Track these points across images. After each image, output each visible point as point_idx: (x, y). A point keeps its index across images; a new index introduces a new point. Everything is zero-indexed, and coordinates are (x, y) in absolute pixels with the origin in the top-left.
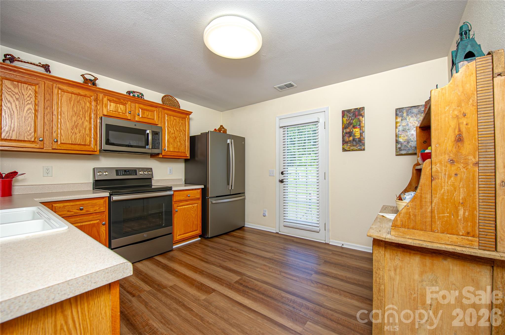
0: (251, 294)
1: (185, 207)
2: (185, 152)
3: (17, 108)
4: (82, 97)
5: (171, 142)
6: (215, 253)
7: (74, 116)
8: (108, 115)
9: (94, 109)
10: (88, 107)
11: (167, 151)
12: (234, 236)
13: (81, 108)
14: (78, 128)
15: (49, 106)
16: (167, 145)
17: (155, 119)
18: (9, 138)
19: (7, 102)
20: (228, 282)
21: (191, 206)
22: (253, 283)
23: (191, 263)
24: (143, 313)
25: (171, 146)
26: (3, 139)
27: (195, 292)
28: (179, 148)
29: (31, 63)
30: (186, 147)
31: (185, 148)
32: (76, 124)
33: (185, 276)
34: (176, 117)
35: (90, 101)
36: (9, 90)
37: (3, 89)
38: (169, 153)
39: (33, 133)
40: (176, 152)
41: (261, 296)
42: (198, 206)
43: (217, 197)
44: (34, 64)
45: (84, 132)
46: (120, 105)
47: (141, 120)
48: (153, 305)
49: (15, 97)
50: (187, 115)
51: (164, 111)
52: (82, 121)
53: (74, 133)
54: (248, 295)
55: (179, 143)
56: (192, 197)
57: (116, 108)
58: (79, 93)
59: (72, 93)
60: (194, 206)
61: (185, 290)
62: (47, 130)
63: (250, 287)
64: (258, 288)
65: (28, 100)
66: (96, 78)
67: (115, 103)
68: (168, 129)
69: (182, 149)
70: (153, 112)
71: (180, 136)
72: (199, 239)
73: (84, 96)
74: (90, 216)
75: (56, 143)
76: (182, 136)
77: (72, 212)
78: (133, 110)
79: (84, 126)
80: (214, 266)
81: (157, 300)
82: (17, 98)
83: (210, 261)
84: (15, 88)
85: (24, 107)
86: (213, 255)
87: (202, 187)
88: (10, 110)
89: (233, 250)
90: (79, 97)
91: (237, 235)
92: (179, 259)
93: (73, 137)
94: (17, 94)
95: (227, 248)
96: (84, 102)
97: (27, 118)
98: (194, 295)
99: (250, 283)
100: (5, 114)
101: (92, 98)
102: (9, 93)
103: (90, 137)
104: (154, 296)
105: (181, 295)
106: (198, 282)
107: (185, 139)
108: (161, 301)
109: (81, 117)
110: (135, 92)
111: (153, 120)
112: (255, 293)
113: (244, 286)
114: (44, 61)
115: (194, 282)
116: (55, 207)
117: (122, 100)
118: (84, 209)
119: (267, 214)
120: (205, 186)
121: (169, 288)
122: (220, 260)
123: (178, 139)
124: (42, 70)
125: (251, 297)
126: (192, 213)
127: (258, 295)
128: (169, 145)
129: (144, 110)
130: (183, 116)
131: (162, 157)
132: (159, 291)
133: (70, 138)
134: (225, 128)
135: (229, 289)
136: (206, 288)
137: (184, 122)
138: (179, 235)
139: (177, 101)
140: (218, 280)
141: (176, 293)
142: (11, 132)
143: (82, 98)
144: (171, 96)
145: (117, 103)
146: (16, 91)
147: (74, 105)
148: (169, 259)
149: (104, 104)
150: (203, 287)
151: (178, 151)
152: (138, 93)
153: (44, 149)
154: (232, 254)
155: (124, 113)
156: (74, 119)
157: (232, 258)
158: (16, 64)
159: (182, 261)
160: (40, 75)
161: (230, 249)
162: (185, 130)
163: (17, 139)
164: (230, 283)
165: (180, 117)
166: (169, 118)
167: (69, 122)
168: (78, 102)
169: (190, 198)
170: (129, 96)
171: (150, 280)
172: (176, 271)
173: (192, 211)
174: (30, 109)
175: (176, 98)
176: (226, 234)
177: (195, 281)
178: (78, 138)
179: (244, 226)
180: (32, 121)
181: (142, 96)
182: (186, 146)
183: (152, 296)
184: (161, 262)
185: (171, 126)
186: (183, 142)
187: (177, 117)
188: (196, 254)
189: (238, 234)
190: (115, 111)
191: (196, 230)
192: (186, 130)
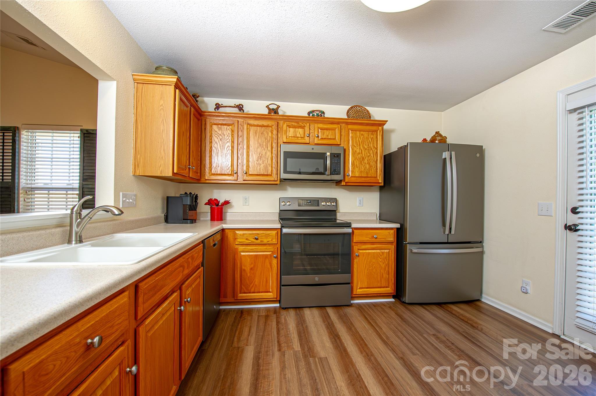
1: (370, 251)
2: (376, 177)
3: (220, 147)
4: (265, 127)
5: (357, 165)
6: (404, 332)
7: (259, 148)
8: (287, 142)
9: (275, 137)
10: (270, 136)
11: (351, 177)
12: (451, 313)
13: (264, 139)
14: (262, 158)
15: (241, 142)
16: (352, 169)
17: (337, 139)
18: (216, 173)
19: (215, 143)
21: (379, 251)
23: (363, 334)
24: (273, 379)
25: (357, 169)
26: (213, 174)
27: (343, 384)
28: (367, 172)
29: (229, 107)
30: (378, 170)
31: (377, 172)
32: (261, 155)
33: (345, 350)
34: (363, 131)
35: (272, 130)
36: (216, 133)
37: (213, 133)
38: (353, 180)
39: (231, 167)
40: (363, 177)
42: (390, 252)
43: (421, 243)
44: (231, 107)
45: (266, 161)
46: (299, 129)
47: (320, 142)
48: (288, 375)
49: (220, 138)
50: (380, 126)
51: (348, 127)
52: (265, 151)
53: (259, 164)
55: (367, 166)
56: (381, 239)
57: (295, 133)
58: (263, 124)
59: (258, 126)
60: (383, 253)
61: (333, 374)
62: (240, 163)
65: (227, 139)
66: (278, 105)
67: (294, 128)
68: (352, 149)
69: (372, 173)
70: (335, 130)
71: (369, 156)
72: (393, 300)
73: (267, 127)
74: (264, 247)
75: (246, 174)
76: (372, 155)
77: (250, 240)
78: (312, 131)
79: (267, 157)
80: (393, 353)
81: (296, 369)
82: (221, 138)
83: (392, 342)
84: (219, 130)
85: (225, 146)
86: (400, 334)
87: (398, 226)
88: (216, 150)
89: (437, 338)
90: (263, 128)
91: (458, 313)
92: (351, 321)
93: (258, 168)
94: (220, 135)
95: (429, 331)
96: (267, 132)
97: (227, 155)
98: (339, 388)
100: (214, 153)
101: (273, 127)
102: (216, 135)
103: (272, 167)
104: (297, 361)
105: (323, 379)
106: (356, 370)
107: (377, 160)
108: (299, 373)
109: (265, 148)
110: (315, 111)
111: (334, 140)
114: (238, 102)
115: (351, 366)
116: (237, 234)
117: (300, 124)
118: (259, 239)
119: (530, 289)
120: (401, 225)
121: (317, 360)
122: (407, 346)
123: (366, 160)
124: (236, 110)
126: (381, 262)
128: (354, 169)
129: (323, 130)
130: (374, 128)
131: (345, 184)
132: (305, 357)
133: (256, 169)
134: (444, 135)
136: (360, 387)
137: (375, 136)
138: (360, 288)
139: (367, 111)
140: (386, 383)
141: (320, 371)
142: (217, 167)
143: (265, 129)
144: (359, 106)
145: (295, 128)
146: (220, 132)
147: (259, 137)
148: (340, 317)
149: (284, 131)
150: (358, 383)
151: (366, 176)
152: (317, 111)
153: (238, 180)
154: (433, 345)
155: (303, 137)
156: (259, 150)
157: (429, 354)
158: (221, 110)
159: (354, 326)
160: (236, 115)
161: (434, 335)
162: (376, 147)
163: (221, 173)
165: (368, 131)
166: (354, 134)
167: (255, 154)
168: (262, 134)
169: (377, 240)
170: (309, 117)
171: (306, 337)
172: (339, 338)
173: (380, 258)
174: (228, 146)
175: (365, 107)
176: (439, 304)
177: (353, 365)
178: (262, 169)
179: (479, 300)
180: (230, 156)
181: (322, 114)
182: (378, 168)
183: (294, 361)
184: (329, 317)
185: (357, 144)
186: (373, 164)
187: (365, 131)
188: (376, 323)
189: (462, 312)
190: (294, 137)
191: (387, 287)
192: (378, 147)
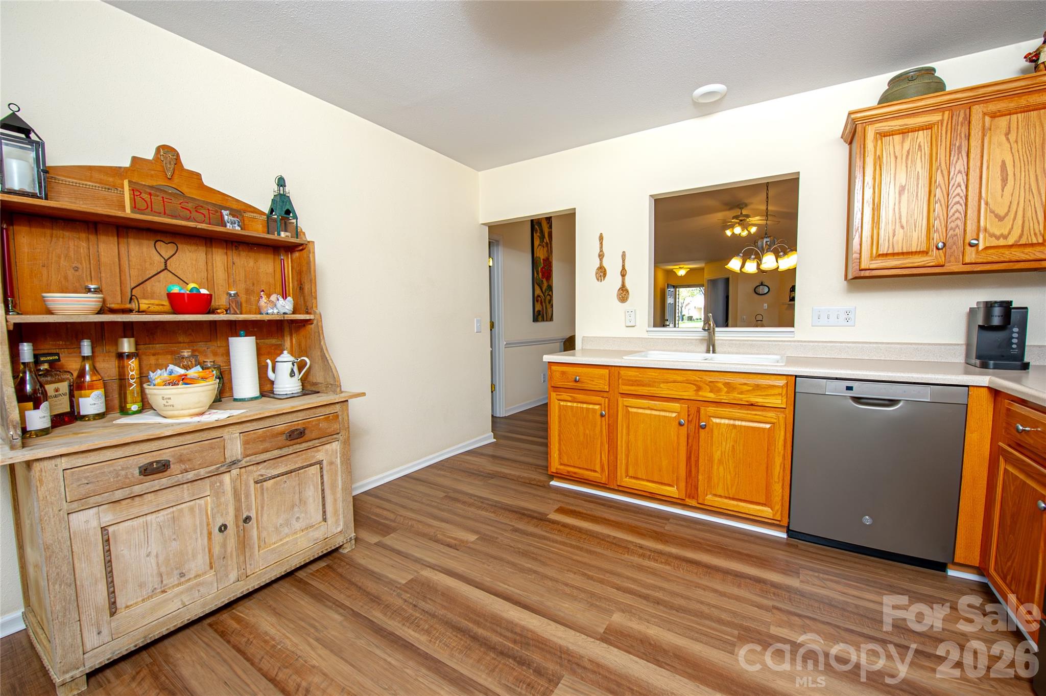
0: (505, 636)
20: (582, 679)
22: (503, 682)
41: (480, 631)
54: (512, 632)
63: (510, 660)
64: (488, 658)
99: (511, 679)
112: (495, 638)
113: (529, 666)
125: (504, 628)
127: (489, 634)
135: (568, 649)
164: (574, 673)
